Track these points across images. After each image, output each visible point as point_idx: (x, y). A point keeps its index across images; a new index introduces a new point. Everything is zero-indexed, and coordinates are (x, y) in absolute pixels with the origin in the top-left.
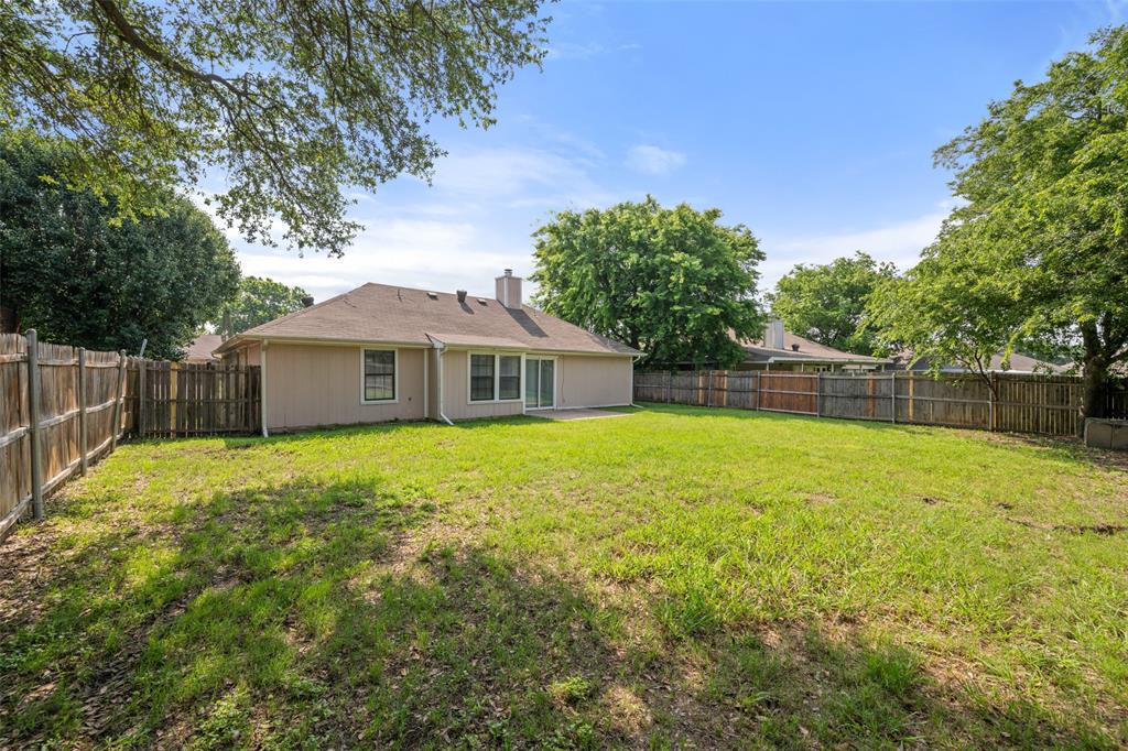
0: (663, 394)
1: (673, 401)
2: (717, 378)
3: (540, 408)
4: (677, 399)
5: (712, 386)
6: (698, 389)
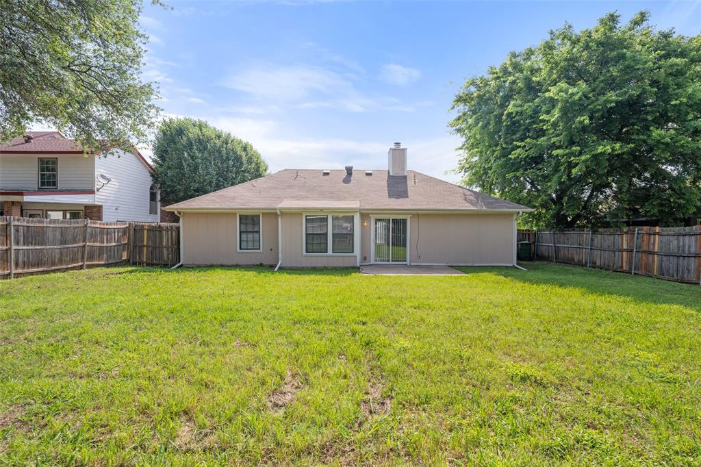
0: (584, 255)
1: (594, 265)
2: (646, 237)
3: (391, 263)
4: (598, 264)
5: (638, 247)
6: (621, 251)
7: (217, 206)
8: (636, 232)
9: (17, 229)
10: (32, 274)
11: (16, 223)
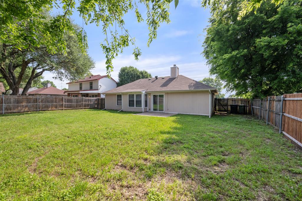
3: (158, 111)
5: (271, 108)
6: (267, 110)
7: (113, 92)
8: (269, 99)
9: (65, 99)
10: (69, 109)
11: (65, 98)
